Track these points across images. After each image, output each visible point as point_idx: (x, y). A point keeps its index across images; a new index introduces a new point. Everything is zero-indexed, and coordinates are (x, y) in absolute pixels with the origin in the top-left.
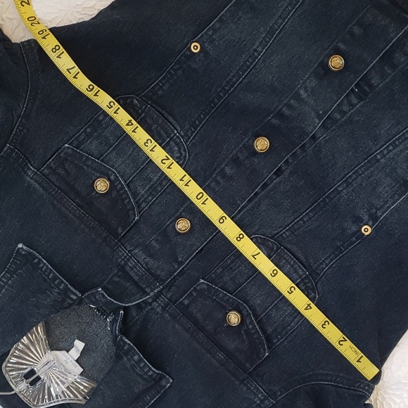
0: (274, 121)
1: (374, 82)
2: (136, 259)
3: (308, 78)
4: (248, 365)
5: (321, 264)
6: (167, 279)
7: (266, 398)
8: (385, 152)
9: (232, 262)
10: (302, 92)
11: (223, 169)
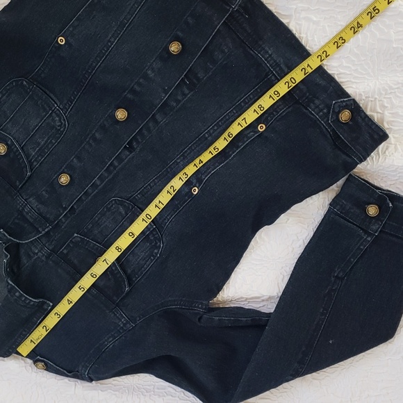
0: (129, 96)
1: (199, 75)
2: (31, 206)
3: (154, 61)
4: (115, 298)
5: (165, 219)
6: (55, 221)
7: (127, 322)
8: (211, 131)
9: (99, 219)
10: (149, 72)
11: (94, 134)
